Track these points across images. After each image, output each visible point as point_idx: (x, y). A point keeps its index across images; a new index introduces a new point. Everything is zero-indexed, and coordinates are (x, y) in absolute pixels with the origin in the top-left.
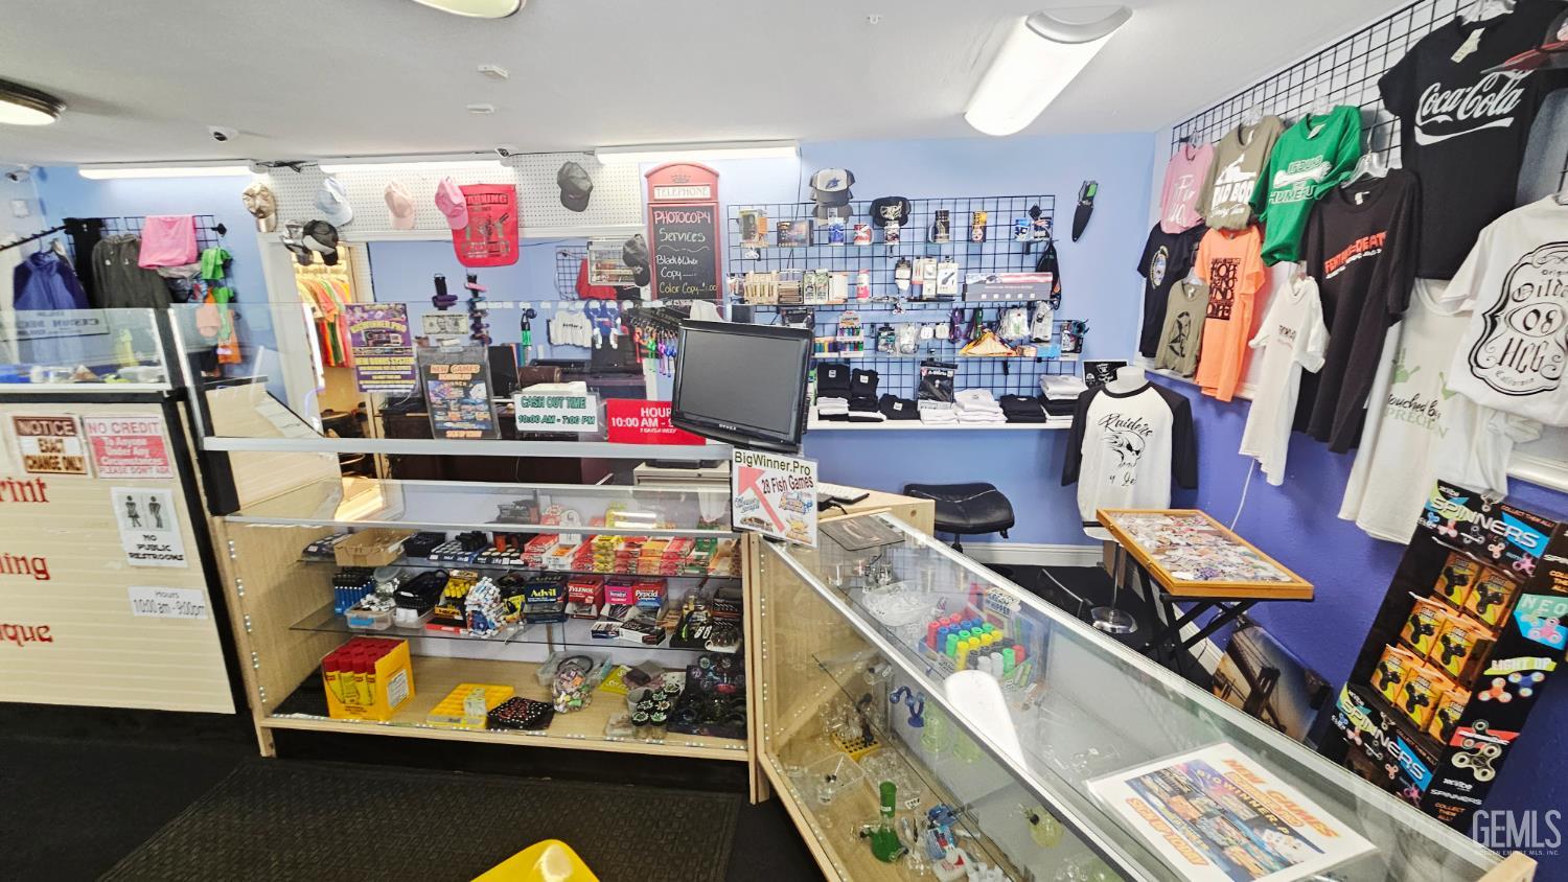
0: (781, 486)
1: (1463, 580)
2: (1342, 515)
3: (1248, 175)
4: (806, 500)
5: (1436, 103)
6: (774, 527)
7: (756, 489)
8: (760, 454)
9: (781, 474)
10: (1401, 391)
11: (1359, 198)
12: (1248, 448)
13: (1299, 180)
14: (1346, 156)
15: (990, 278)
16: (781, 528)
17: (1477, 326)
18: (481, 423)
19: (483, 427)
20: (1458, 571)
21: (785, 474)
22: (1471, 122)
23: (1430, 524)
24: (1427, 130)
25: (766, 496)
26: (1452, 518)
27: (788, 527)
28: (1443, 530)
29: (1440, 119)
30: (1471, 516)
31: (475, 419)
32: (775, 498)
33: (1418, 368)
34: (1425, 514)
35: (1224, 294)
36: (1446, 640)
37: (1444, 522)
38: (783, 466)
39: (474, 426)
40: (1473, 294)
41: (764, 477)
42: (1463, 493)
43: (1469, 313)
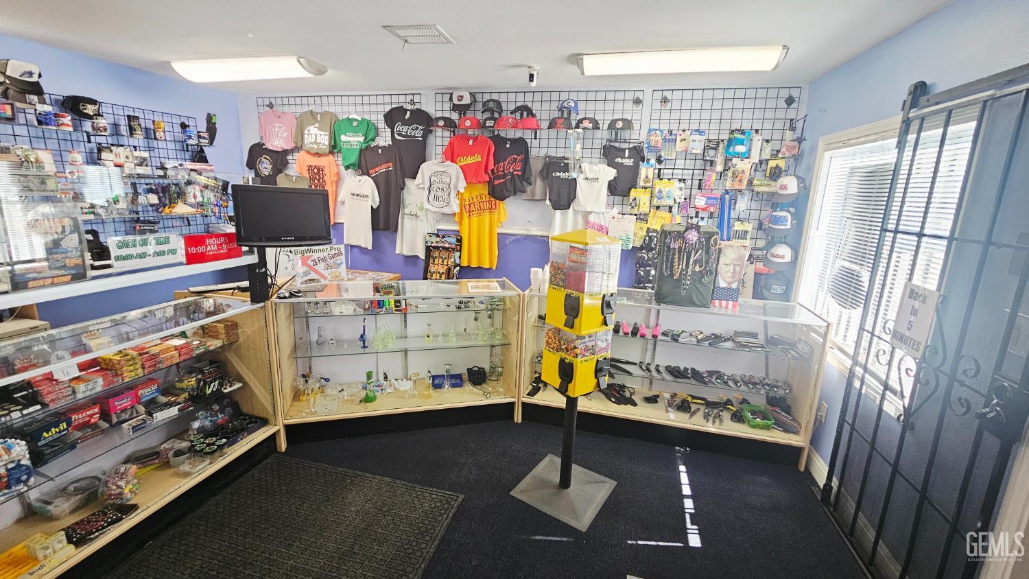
0: (324, 259)
1: (436, 257)
2: (397, 252)
3: (324, 133)
4: (339, 262)
5: (399, 127)
6: (322, 280)
7: (309, 266)
8: (309, 248)
9: (321, 255)
10: (407, 211)
11: (380, 151)
12: (347, 240)
13: (352, 141)
14: (370, 137)
15: (181, 165)
16: (325, 278)
17: (427, 192)
18: (72, 268)
19: (73, 272)
20: (434, 256)
21: (325, 254)
22: (411, 136)
23: (429, 245)
24: (399, 135)
25: (315, 267)
26: (434, 241)
27: (329, 277)
28: (433, 245)
29: (404, 133)
30: (438, 239)
31: (65, 266)
32: (320, 267)
33: (410, 204)
34: (426, 242)
35: (319, 181)
36: (439, 272)
37: (432, 243)
38: (323, 250)
39: (63, 272)
40: (423, 183)
41: (313, 258)
42: (434, 234)
43: (424, 188)
